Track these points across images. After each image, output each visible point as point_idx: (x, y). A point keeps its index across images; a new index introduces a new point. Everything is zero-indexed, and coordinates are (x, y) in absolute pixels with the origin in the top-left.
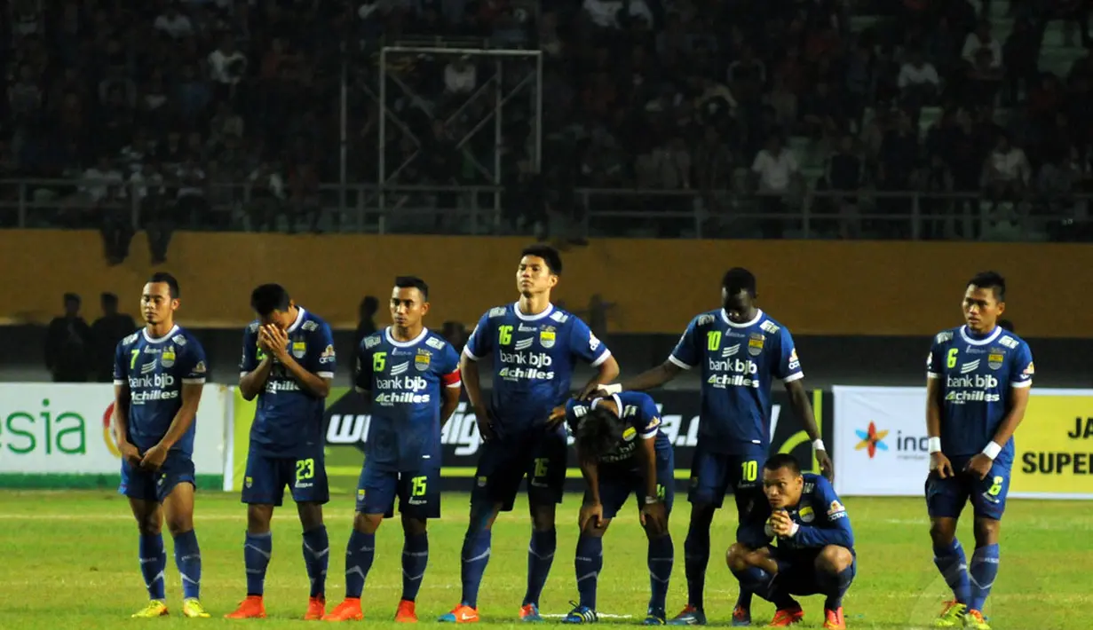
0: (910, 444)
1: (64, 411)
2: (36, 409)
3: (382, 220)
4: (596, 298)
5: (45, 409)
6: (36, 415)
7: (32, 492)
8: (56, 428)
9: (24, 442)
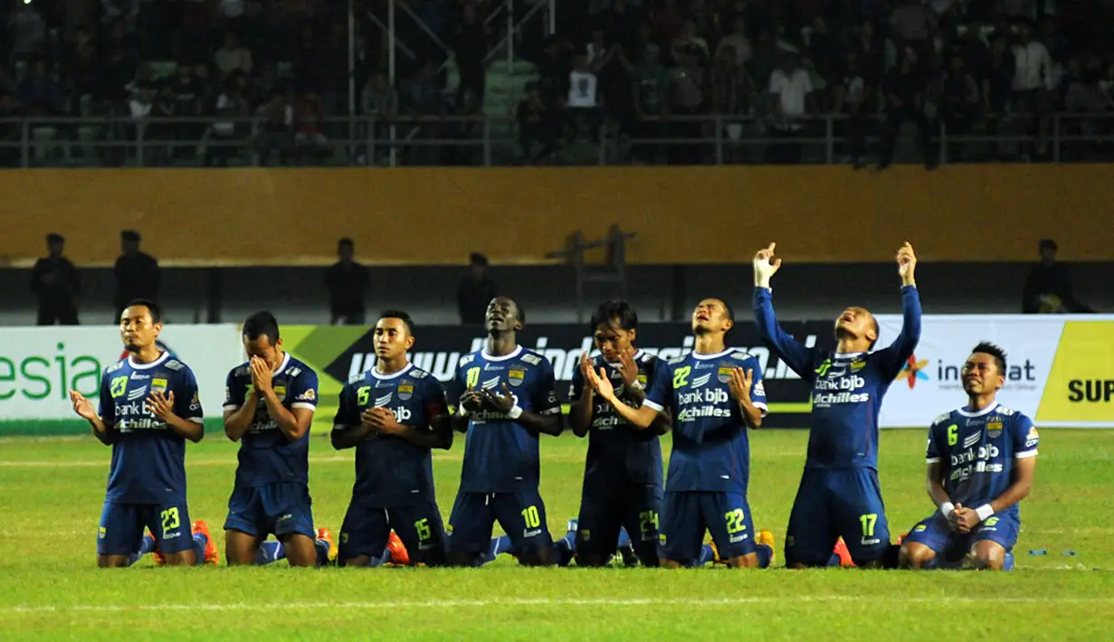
0: (951, 373)
1: (80, 354)
2: (50, 354)
3: (393, 152)
4: (614, 229)
5: (61, 353)
6: (51, 359)
7: (50, 439)
8: (72, 372)
9: (39, 388)
